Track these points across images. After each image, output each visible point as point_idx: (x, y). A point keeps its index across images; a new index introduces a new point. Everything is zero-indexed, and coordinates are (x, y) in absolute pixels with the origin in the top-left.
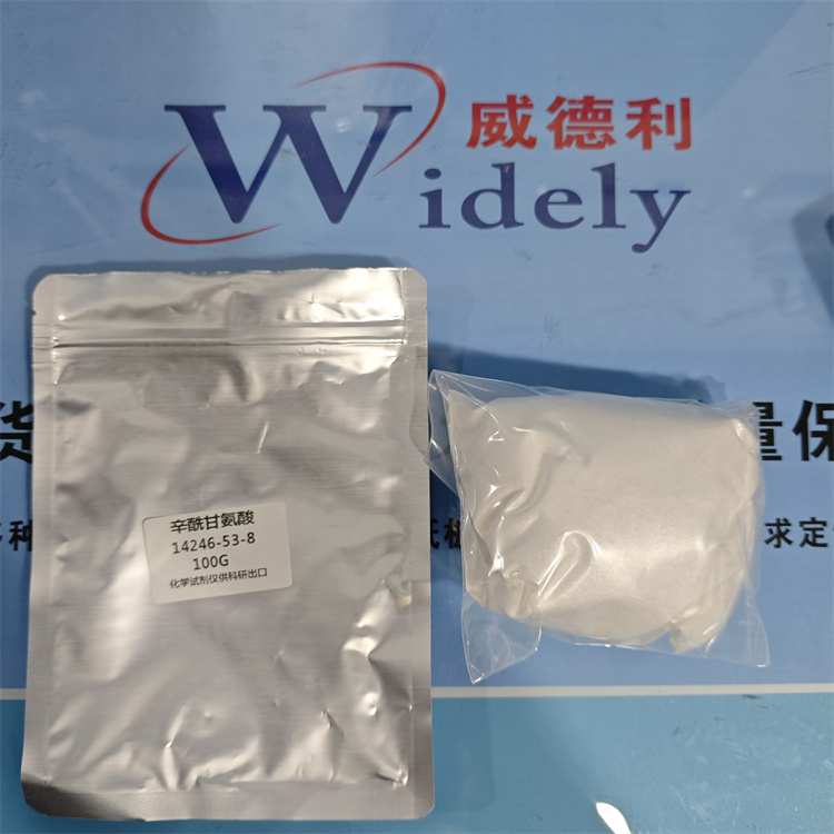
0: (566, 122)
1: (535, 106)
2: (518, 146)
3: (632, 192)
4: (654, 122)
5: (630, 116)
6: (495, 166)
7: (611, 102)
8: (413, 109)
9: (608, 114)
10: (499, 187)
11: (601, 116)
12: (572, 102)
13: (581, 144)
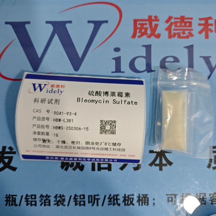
0: (173, 27)
1: (160, 20)
2: (153, 38)
3: (201, 57)
4: (210, 27)
5: (200, 25)
6: (143, 46)
7: (192, 19)
8: (109, 22)
9: (190, 23)
10: (145, 55)
11: (188, 24)
12: (175, 18)
13: (179, 37)
